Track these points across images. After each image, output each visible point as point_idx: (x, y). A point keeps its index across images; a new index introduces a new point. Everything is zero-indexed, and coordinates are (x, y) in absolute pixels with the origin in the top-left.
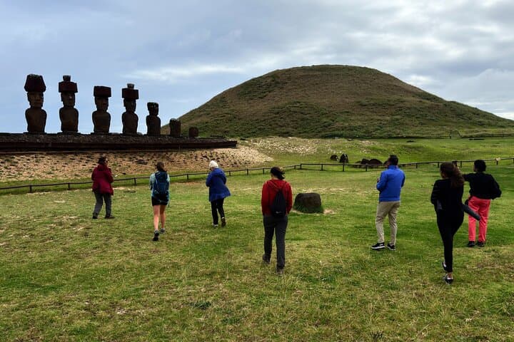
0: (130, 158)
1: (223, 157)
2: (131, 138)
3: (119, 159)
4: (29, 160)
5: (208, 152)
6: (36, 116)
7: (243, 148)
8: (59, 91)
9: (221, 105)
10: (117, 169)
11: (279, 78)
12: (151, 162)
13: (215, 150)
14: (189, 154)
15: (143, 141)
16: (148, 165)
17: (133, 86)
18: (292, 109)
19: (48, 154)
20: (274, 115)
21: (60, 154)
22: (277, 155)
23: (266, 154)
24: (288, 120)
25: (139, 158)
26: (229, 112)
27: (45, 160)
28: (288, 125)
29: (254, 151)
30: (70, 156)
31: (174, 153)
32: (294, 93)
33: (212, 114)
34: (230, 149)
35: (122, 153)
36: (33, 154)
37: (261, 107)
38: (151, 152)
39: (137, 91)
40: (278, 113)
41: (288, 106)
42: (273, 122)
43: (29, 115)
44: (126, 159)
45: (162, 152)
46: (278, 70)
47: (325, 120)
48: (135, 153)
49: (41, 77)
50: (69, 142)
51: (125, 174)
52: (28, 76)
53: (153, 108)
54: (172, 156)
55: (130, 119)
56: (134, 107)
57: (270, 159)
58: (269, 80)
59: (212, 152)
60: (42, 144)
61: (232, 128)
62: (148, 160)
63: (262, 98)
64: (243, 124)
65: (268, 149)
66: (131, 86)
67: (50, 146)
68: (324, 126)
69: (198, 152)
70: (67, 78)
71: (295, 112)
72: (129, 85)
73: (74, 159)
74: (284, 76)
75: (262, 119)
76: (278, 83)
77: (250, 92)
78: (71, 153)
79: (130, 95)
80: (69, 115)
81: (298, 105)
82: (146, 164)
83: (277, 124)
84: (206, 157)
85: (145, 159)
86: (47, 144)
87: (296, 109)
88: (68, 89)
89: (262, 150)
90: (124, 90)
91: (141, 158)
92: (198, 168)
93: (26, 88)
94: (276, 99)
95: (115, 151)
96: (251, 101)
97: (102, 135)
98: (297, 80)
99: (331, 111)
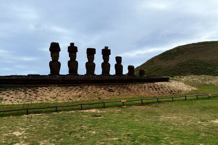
0: (105, 88)
1: (162, 87)
2: (106, 77)
3: (98, 89)
4: (46, 90)
5: (152, 84)
6: (55, 65)
7: (174, 82)
8: (68, 52)
9: (151, 64)
10: (96, 95)
11: (180, 49)
12: (117, 90)
13: (156, 83)
14: (140, 85)
15: (113, 78)
16: (115, 93)
17: (108, 47)
18: (190, 63)
19: (58, 86)
20: (180, 67)
21: (66, 86)
22: (198, 86)
23: (190, 85)
24: (188, 69)
25: (110, 88)
26: (156, 66)
27: (55, 90)
28: (188, 71)
29: (181, 83)
30: (71, 87)
31: (131, 85)
32: (190, 56)
33: (147, 68)
34: (165, 83)
35: (100, 85)
36: (50, 86)
37: (172, 63)
38: (117, 84)
39: (110, 50)
40: (182, 66)
41: (187, 62)
42: (180, 70)
43: (51, 64)
44: (102, 89)
45: (124, 84)
46: (180, 46)
47: (210, 68)
48: (108, 85)
49: (58, 44)
50: (72, 79)
51: (100, 98)
52: (51, 43)
53: (119, 59)
54: (130, 87)
55: (106, 66)
56: (108, 59)
57: (194, 88)
58: (175, 51)
59: (154, 84)
60: (56, 80)
61: (157, 74)
62: (115, 89)
63: (172, 59)
64: (163, 72)
65: (191, 82)
66: (106, 48)
67: (60, 81)
68: (210, 71)
69: (146, 84)
70: (72, 44)
71: (192, 65)
72: (106, 47)
73: (72, 89)
74: (183, 48)
75: (173, 69)
76: (180, 52)
77: (165, 57)
78: (71, 86)
79: (106, 53)
80: (73, 64)
81: (193, 61)
82: (114, 91)
83: (182, 71)
84: (150, 87)
85: (113, 89)
86: (59, 80)
87: (192, 63)
88: (73, 50)
89: (186, 83)
90: (103, 50)
91: (111, 88)
92: (147, 94)
93: (50, 50)
94: (180, 59)
95: (97, 84)
96: (167, 61)
97: (90, 75)
98: (190, 50)
99: (212, 63)
